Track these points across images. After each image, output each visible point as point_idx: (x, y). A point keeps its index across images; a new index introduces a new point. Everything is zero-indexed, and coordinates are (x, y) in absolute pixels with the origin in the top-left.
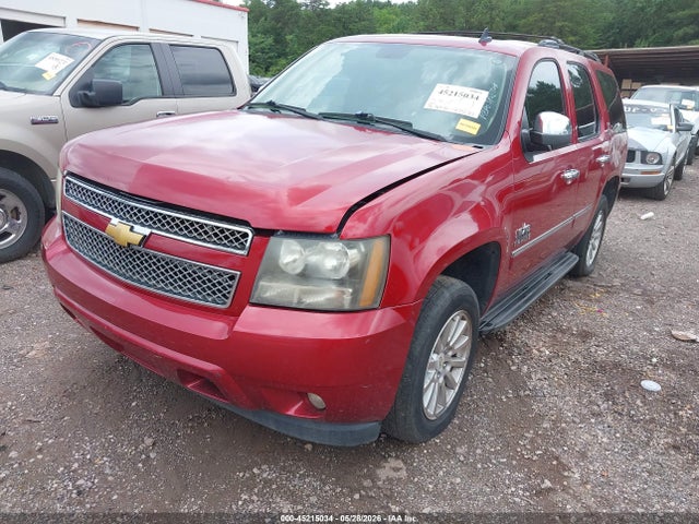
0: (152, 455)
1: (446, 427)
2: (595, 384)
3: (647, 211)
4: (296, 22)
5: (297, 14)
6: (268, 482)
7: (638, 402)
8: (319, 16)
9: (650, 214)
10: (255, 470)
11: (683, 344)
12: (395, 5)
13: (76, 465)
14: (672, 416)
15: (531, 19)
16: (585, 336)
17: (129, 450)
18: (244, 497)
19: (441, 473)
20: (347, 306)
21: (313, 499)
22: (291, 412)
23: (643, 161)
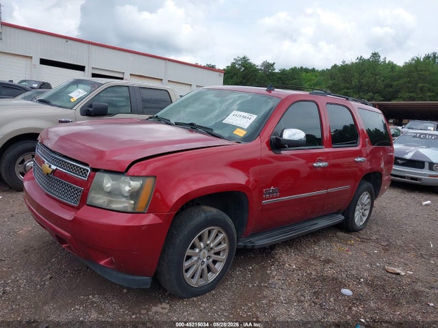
0: (47, 283)
1: (205, 293)
2: (312, 286)
3: (427, 200)
4: (254, 79)
5: (256, 75)
6: (93, 303)
7: (332, 299)
8: (268, 76)
9: (429, 202)
10: (91, 297)
11: (389, 274)
12: (318, 70)
13: (10, 281)
14: (347, 309)
15: (402, 81)
16: (327, 261)
17: (37, 279)
18: (77, 307)
19: (186, 314)
20: (130, 210)
21: (110, 314)
22: (102, 263)
23: (431, 168)
